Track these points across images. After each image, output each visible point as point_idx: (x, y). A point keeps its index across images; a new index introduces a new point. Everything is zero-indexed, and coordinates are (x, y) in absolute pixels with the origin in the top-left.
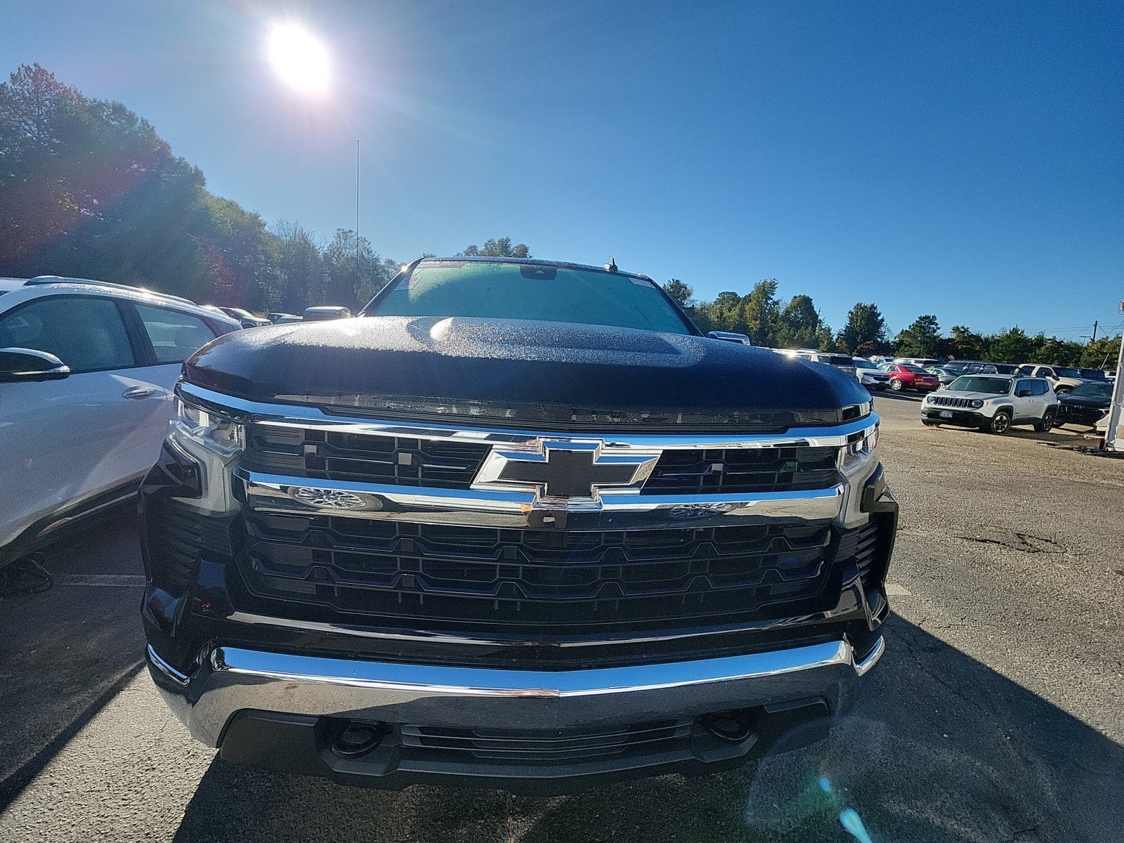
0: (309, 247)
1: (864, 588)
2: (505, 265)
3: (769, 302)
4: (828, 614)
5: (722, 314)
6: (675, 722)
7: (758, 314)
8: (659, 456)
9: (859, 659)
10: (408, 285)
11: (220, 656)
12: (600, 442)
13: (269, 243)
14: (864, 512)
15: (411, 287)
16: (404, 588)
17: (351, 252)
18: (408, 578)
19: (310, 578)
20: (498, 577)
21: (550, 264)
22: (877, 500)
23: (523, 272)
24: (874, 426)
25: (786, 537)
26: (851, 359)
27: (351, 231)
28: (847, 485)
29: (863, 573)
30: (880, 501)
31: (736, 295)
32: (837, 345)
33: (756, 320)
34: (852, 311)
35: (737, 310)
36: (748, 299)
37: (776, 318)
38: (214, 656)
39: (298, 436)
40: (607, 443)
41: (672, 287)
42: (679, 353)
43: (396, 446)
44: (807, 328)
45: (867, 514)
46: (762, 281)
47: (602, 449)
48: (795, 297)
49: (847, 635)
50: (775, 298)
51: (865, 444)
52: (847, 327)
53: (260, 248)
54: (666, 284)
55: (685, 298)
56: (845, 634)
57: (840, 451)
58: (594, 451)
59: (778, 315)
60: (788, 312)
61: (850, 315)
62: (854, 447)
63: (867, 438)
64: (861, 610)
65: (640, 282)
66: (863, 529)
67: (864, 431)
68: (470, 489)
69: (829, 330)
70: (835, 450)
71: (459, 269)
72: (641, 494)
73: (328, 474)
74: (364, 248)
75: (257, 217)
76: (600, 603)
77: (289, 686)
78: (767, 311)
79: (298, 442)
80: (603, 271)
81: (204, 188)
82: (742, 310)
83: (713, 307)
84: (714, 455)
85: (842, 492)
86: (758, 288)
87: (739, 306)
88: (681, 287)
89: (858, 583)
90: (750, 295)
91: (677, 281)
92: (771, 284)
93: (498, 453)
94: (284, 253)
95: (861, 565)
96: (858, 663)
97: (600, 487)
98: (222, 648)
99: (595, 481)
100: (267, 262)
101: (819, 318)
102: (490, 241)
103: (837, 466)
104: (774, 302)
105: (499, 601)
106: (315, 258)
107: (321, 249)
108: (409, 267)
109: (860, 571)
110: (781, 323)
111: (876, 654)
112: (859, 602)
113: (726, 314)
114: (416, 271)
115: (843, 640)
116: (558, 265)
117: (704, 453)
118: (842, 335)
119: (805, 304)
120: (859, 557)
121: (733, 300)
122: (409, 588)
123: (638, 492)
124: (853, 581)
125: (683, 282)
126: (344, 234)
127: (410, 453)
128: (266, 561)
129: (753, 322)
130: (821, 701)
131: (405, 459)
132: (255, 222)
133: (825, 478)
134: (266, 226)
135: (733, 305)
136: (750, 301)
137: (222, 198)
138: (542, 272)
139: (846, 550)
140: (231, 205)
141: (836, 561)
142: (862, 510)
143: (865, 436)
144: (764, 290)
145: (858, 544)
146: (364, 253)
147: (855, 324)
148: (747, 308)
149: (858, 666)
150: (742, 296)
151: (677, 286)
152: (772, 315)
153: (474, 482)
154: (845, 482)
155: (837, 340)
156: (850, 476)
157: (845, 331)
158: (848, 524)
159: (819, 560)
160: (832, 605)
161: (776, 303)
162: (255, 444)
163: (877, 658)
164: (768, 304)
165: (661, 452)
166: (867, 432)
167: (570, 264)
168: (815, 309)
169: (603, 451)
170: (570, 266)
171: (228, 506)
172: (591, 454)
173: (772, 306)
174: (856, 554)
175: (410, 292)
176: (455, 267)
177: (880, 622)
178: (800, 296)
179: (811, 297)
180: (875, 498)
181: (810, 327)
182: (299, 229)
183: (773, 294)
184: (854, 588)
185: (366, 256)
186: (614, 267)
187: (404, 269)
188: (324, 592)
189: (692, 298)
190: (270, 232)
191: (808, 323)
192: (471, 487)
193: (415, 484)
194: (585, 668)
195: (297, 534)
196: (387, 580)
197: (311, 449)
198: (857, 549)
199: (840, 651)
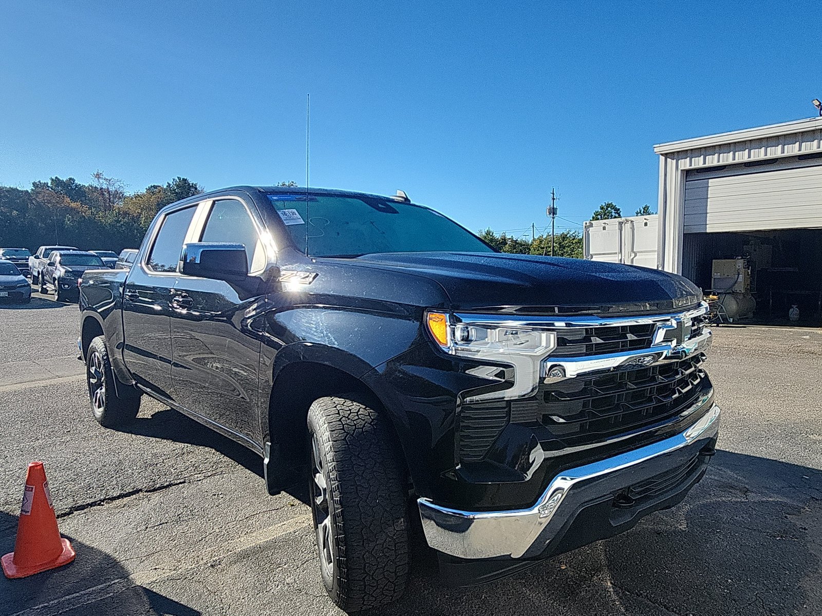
41: (178, 186)
43: (620, 331)
54: (171, 183)
88: (189, 186)
91: (185, 180)
105: (646, 409)
125: (191, 181)
151: (185, 185)
153: (653, 344)
188: (583, 427)
192: (651, 347)
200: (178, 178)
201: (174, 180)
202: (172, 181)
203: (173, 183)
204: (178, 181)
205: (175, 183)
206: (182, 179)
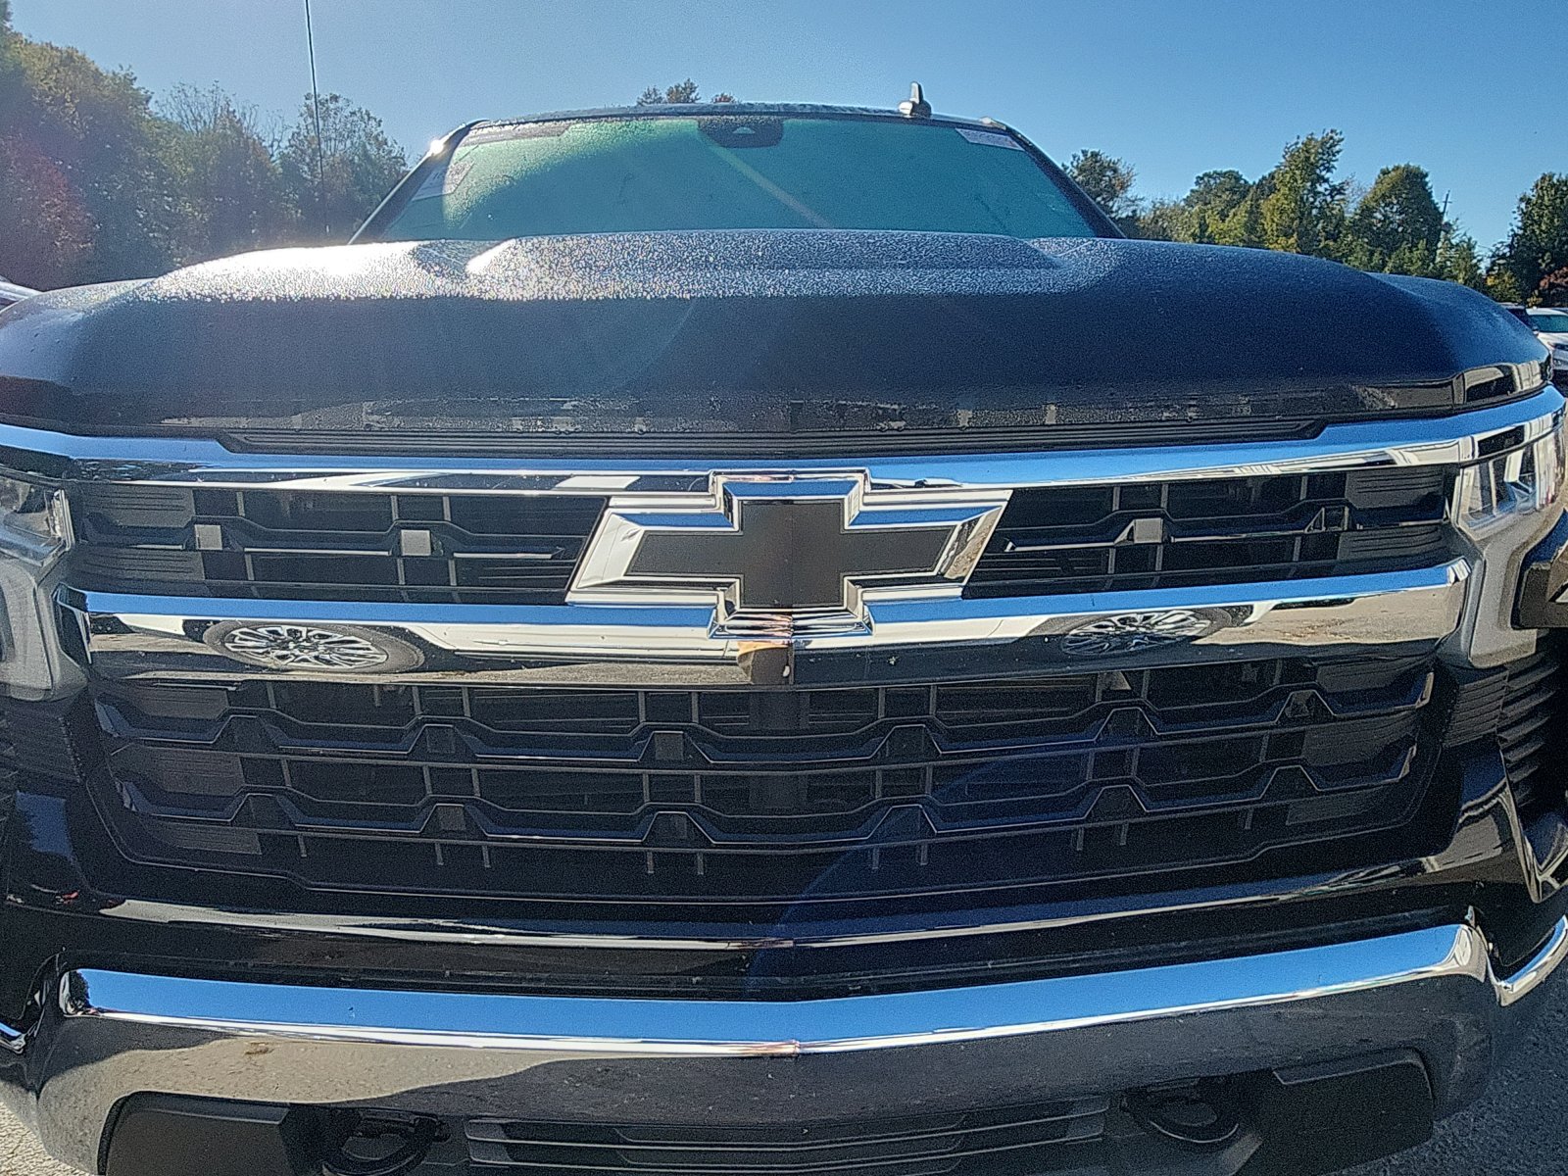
0: (246, 143)
1: (1519, 811)
2: (662, 122)
3: (1320, 189)
4: (1432, 863)
5: (1203, 227)
6: (1067, 1107)
7: (1293, 220)
8: (1005, 504)
9: (1505, 968)
10: (441, 185)
11: (79, 993)
12: (859, 477)
13: (162, 142)
14: (1523, 628)
15: (448, 189)
16: (445, 834)
17: (336, 149)
18: (453, 814)
19: (243, 819)
20: (647, 802)
21: (769, 110)
22: (1554, 599)
23: (704, 130)
24: (1549, 418)
25: (1320, 690)
26: (1524, 310)
27: (335, 98)
28: (1478, 563)
29: (1517, 777)
30: (1559, 600)
31: (1238, 178)
32: (1490, 282)
33: (1287, 236)
34: (1530, 194)
35: (1239, 216)
36: (1267, 186)
37: (1337, 226)
38: (64, 993)
39: (179, 508)
40: (874, 481)
41: (1081, 170)
42: (1056, 267)
43: (395, 517)
44: (1416, 245)
45: (1531, 635)
46: (1303, 139)
47: (865, 494)
48: (1385, 172)
49: (1476, 912)
50: (1335, 177)
51: (1528, 465)
52: (1516, 235)
53: (142, 153)
54: (1068, 164)
55: (1113, 196)
56: (1471, 908)
57: (1458, 479)
58: (846, 497)
59: (1343, 219)
60: (1366, 211)
61: (1523, 206)
62: (1500, 468)
63: (1530, 445)
64: (1508, 856)
65: (984, 138)
66: (1520, 669)
67: (1522, 427)
68: (566, 604)
69: (1470, 247)
70: (1446, 475)
71: (555, 139)
72: (963, 596)
73: (253, 588)
74: (368, 136)
75: (129, 80)
76: (885, 854)
77: (252, 1050)
78: (1314, 212)
79: (179, 521)
80: (896, 118)
81: (8, 25)
82: (1254, 213)
83: (1184, 210)
84: (1139, 498)
85: (1462, 578)
86: (1292, 155)
87: (1246, 205)
88: (1103, 169)
89: (1508, 802)
90: (1272, 176)
91: (1095, 155)
92: (1323, 143)
93: (622, 515)
94: (194, 162)
95: (1515, 756)
96: (1501, 976)
97: (865, 584)
98: (79, 971)
99: (850, 570)
100: (160, 186)
101: (1445, 219)
102: (647, 95)
103: (1453, 517)
104: (1334, 188)
105: (654, 853)
106: (262, 167)
107: (276, 144)
108: (446, 143)
109: (1511, 770)
110: (1350, 238)
111: (1547, 958)
112: (1507, 842)
113: (1214, 225)
114: (460, 151)
115: (1467, 923)
116: (789, 111)
117: (1117, 492)
118: (1503, 256)
119: (1410, 187)
120: (1511, 736)
121: (1232, 191)
122: (459, 834)
123: (958, 592)
124: (1495, 795)
125: (1108, 155)
126: (319, 108)
127: (426, 529)
128: (150, 789)
129: (1282, 240)
130: (1412, 1059)
131: (416, 542)
132: (126, 97)
133: (1419, 544)
134: (152, 101)
135: (1231, 204)
136: (1273, 189)
137: (49, 44)
138: (750, 131)
139: (1473, 719)
140: (70, 60)
141: (1447, 744)
142: (1517, 623)
143: (1527, 440)
144: (1308, 159)
145: (1506, 704)
146: (368, 147)
147: (1536, 227)
148: (1265, 206)
149: (1503, 983)
150: (1252, 179)
151: (1095, 166)
152: (1328, 219)
153: (573, 588)
154: (1472, 555)
155: (1489, 270)
156: (1486, 541)
157: (1511, 246)
158: (1478, 657)
159: (1408, 742)
160: (1439, 842)
161: (1338, 190)
162: (90, 530)
163: (1548, 969)
164: (1316, 194)
165: (1008, 495)
166: (1532, 429)
167: (817, 107)
168: (1435, 198)
169: (868, 499)
170: (816, 113)
171: (57, 677)
172: (840, 504)
173: (1329, 199)
174: (1501, 730)
175: (448, 200)
176: (549, 135)
177: (1557, 886)
178: (1397, 168)
179: (1424, 169)
180: (1549, 596)
181: (1422, 244)
182: (223, 103)
183: (1328, 170)
184: (1498, 813)
185: (372, 151)
186: (921, 108)
187: (437, 147)
188: (277, 848)
189: (1131, 193)
190: (161, 115)
191: (1417, 235)
192: (567, 600)
193: (447, 599)
194: (856, 993)
195: (201, 726)
196: (405, 817)
197: (210, 537)
198: (1503, 717)
199: (1457, 949)
200: (1083, 152)
201: (1074, 157)
202: (1072, 159)
203: (1072, 163)
204: (1082, 158)
205: (1075, 164)
206: (1089, 155)
